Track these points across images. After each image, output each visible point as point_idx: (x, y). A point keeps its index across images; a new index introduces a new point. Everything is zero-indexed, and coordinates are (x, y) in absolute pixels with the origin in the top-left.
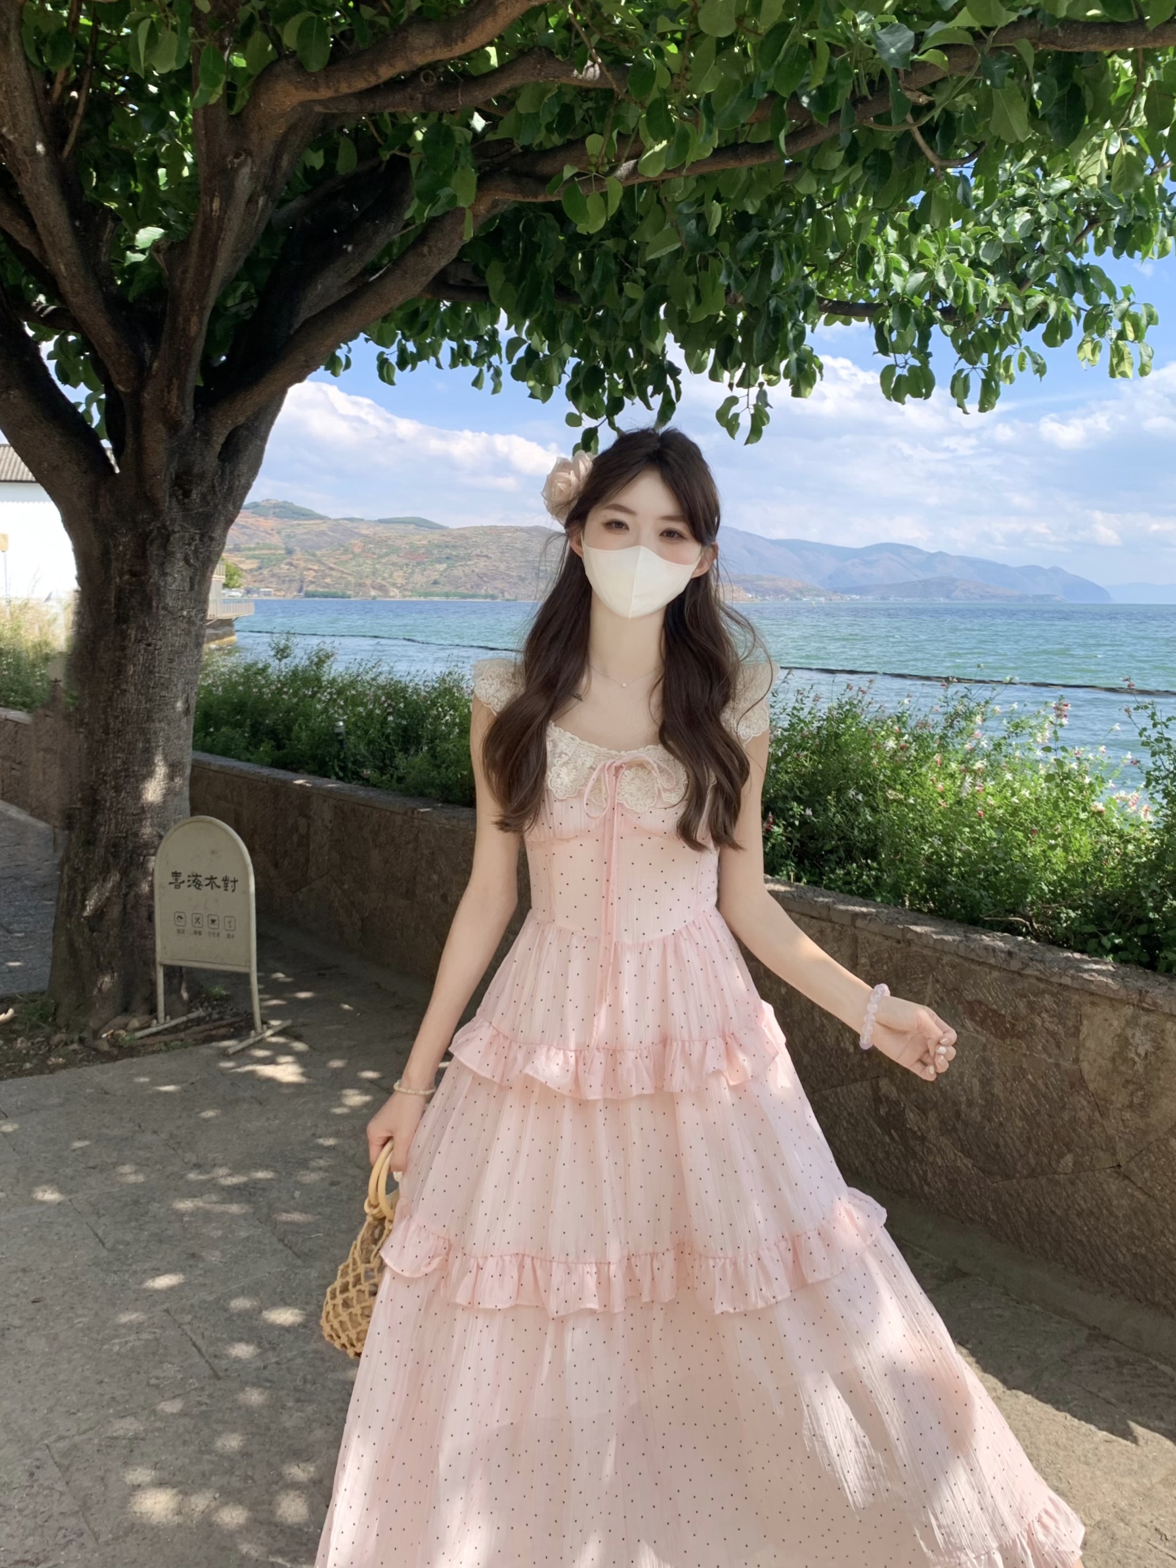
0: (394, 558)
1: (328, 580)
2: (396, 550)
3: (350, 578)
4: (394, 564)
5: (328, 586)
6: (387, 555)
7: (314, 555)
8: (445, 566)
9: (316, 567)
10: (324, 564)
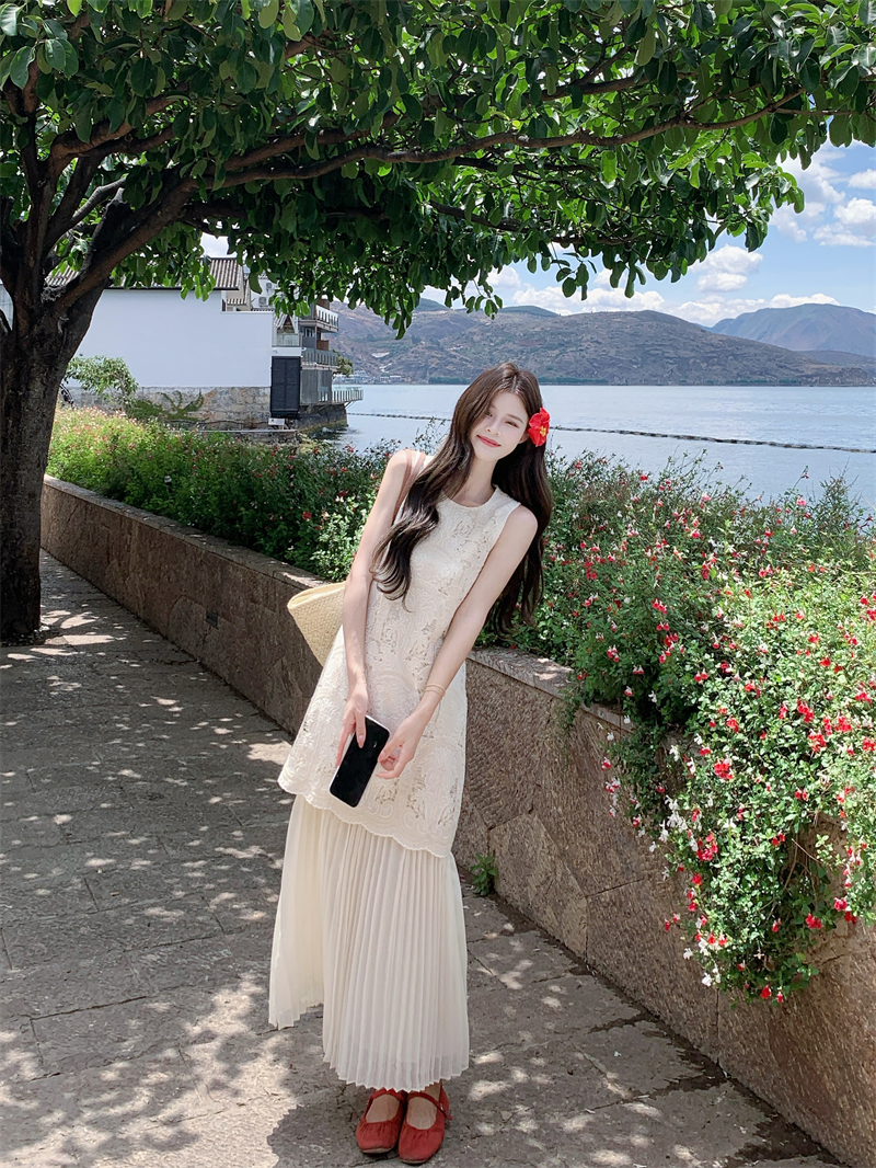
0: (510, 346)
1: (450, 367)
2: (510, 338)
3: (469, 366)
4: (509, 351)
5: (450, 372)
6: (502, 342)
7: (438, 344)
8: (557, 352)
9: (439, 356)
10: (447, 352)
